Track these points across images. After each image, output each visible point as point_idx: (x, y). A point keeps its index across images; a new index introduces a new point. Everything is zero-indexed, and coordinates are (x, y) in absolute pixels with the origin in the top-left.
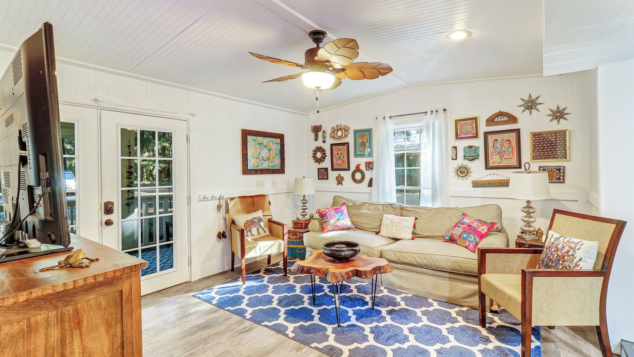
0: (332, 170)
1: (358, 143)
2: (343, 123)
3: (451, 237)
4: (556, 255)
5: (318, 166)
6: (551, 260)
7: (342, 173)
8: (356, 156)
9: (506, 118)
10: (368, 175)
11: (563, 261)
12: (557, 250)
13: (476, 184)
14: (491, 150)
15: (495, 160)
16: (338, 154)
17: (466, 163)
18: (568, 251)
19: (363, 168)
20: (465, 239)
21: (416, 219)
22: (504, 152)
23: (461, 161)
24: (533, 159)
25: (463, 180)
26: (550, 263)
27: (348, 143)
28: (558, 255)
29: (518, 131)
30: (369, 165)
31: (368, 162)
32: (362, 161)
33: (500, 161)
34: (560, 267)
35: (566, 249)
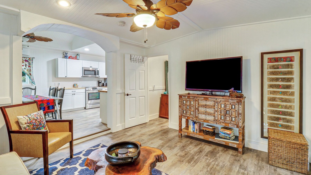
4: (38, 122)
6: (37, 126)
11: (42, 122)
12: (36, 120)
18: (40, 118)
26: (38, 127)
28: (39, 122)
34: (43, 125)
35: (39, 117)
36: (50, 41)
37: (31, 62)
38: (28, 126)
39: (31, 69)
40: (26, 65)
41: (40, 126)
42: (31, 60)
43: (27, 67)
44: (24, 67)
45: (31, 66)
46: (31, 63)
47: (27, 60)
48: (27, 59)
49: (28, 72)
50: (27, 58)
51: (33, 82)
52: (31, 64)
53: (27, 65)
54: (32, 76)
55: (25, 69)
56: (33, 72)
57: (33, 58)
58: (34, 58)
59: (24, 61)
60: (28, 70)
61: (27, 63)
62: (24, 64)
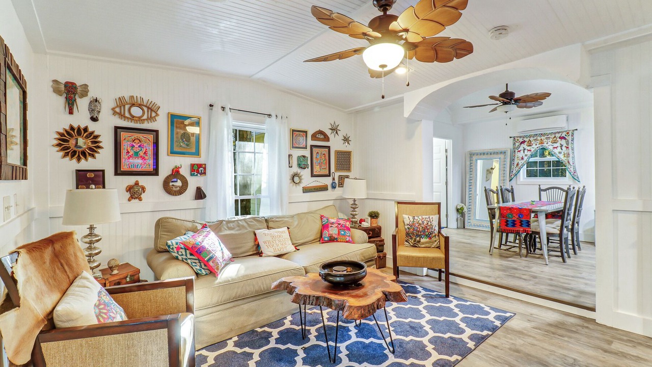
0: (116, 173)
1: (177, 133)
2: (147, 96)
3: (330, 237)
5: (73, 165)
6: (419, 231)
7: (143, 180)
8: (172, 152)
9: (322, 137)
10: (194, 182)
11: (428, 229)
12: (420, 224)
13: (306, 190)
14: (314, 161)
15: (317, 170)
16: (133, 146)
17: (299, 171)
18: (428, 224)
19: (185, 172)
20: (344, 235)
21: (288, 228)
22: (322, 163)
23: (295, 169)
24: (337, 170)
25: (296, 186)
27: (157, 132)
28: (422, 227)
29: (329, 147)
30: (199, 168)
31: (197, 165)
32: (184, 163)
33: (319, 170)
34: (427, 233)
35: (425, 222)
36: (548, 96)
37: (569, 138)
38: (408, 228)
39: (571, 153)
40: (562, 146)
41: (422, 233)
42: (570, 135)
43: (564, 148)
44: (559, 149)
45: (570, 146)
46: (570, 141)
47: (563, 137)
48: (563, 135)
49: (566, 158)
50: (563, 132)
51: (575, 177)
52: (570, 143)
53: (564, 146)
54: (572, 166)
55: (560, 153)
56: (573, 158)
57: (573, 131)
58: (577, 130)
59: (558, 139)
60: (566, 155)
61: (563, 142)
62: (558, 145)
